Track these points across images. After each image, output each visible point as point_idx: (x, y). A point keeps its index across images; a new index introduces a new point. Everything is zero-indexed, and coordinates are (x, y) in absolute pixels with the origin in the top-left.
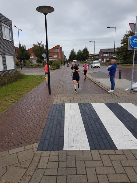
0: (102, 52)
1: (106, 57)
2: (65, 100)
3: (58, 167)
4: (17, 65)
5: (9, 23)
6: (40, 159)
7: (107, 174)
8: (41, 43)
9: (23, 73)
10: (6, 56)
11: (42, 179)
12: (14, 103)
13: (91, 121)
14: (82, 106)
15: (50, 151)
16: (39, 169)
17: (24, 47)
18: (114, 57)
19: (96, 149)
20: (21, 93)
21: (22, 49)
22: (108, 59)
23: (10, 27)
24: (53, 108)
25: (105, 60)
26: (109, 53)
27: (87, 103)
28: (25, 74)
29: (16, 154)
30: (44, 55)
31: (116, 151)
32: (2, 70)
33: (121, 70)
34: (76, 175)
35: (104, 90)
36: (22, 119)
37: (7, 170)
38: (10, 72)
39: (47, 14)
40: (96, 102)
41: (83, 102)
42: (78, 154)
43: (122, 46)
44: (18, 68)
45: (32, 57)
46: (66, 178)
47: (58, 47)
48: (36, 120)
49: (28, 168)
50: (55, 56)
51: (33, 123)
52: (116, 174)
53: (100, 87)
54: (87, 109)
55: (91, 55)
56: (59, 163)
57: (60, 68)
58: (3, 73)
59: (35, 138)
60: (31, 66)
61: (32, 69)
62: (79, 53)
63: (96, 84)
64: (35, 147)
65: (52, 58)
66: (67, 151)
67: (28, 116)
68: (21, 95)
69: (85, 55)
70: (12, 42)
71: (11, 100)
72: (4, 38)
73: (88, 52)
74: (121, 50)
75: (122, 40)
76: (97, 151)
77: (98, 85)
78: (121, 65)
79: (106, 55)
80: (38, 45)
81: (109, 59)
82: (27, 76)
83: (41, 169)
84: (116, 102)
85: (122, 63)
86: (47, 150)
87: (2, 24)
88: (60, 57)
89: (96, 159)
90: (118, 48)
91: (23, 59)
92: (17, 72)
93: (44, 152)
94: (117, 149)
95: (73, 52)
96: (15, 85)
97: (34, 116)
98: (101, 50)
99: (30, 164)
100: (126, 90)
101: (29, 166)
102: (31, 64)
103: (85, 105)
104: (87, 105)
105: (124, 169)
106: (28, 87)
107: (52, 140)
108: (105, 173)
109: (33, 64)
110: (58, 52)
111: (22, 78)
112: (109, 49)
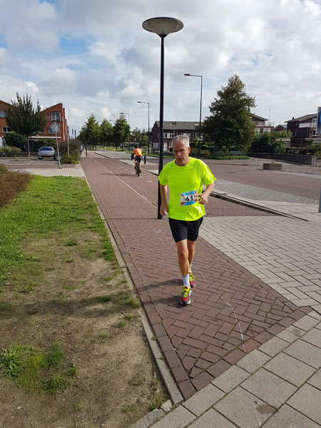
1: (168, 141)
8: (25, 98)
25: (165, 146)
35: (256, 208)
39: (165, 36)
53: (236, 201)
63: (217, 197)
77: (225, 199)
79: (169, 135)
98: (157, 124)
110: (58, 121)
112: (174, 123)
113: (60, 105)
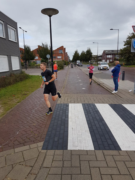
0: (105, 53)
1: (109, 59)
2: (69, 100)
3: (62, 166)
4: (22, 65)
5: (14, 25)
6: (45, 158)
7: (111, 175)
8: (45, 45)
9: (28, 74)
10: (12, 57)
11: (46, 177)
12: (19, 103)
13: (95, 121)
14: (86, 107)
15: (54, 150)
16: (44, 167)
17: (29, 48)
18: (117, 59)
19: (100, 149)
20: (26, 93)
21: (27, 50)
22: (111, 61)
23: (16, 29)
24: (57, 108)
25: (108, 61)
26: (113, 54)
27: (91, 104)
28: (30, 74)
29: (21, 152)
30: (48, 56)
31: (120, 151)
32: (8, 70)
33: (124, 72)
34: (80, 174)
35: (108, 91)
36: (27, 118)
37: (13, 168)
38: (15, 73)
39: (51, 16)
40: (99, 103)
41: (86, 102)
42: (82, 154)
43: (125, 48)
44: (23, 68)
45: (37, 58)
46: (70, 178)
47: (62, 48)
48: (40, 120)
49: (33, 166)
50: (59, 57)
51: (38, 122)
52: (120, 174)
53: (103, 87)
54: (91, 109)
55: (95, 56)
56: (63, 162)
57: (64, 69)
58: (9, 74)
59: (40, 137)
60: (36, 66)
61: (37, 69)
62: (83, 54)
63: (99, 84)
64: (40, 146)
65: (56, 59)
66: (71, 150)
67: (33, 116)
68: (26, 95)
69: (88, 57)
70: (17, 43)
71: (17, 99)
72: (10, 39)
73: (92, 53)
74: (125, 52)
75: (125, 42)
76: (101, 151)
77: (101, 86)
78: (124, 67)
79: (109, 56)
80: (42, 46)
81: (113, 60)
82: (32, 76)
83: (46, 167)
84: (120, 103)
85: (125, 65)
86: (52, 149)
87: (8, 26)
88: (64, 58)
89: (100, 160)
90: (121, 50)
91: (28, 60)
92: (22, 73)
93: (48, 151)
94: (121, 150)
95: (76, 53)
96: (20, 85)
97: (38, 115)
98: (104, 52)
99: (36, 162)
100: (130, 91)
101: (34, 165)
102: (36, 65)
103: (89, 105)
104: (91, 105)
105: (128, 170)
106: (33, 87)
107: (56, 140)
108: (109, 174)
109: (37, 65)
110: (61, 53)
111: (27, 78)
112: (113, 51)
113: (62, 47)
